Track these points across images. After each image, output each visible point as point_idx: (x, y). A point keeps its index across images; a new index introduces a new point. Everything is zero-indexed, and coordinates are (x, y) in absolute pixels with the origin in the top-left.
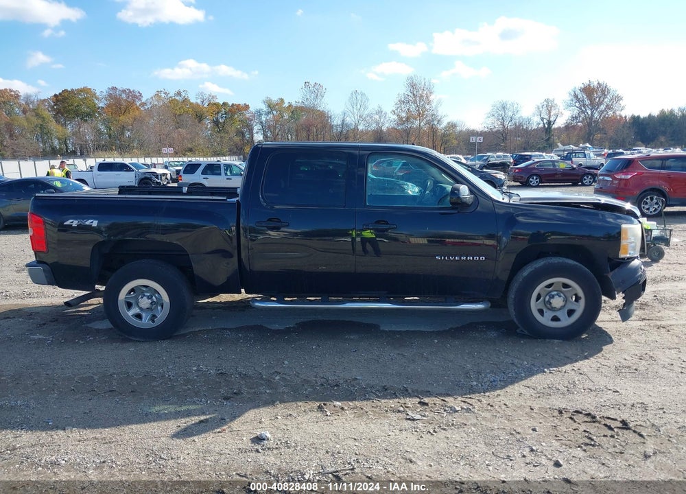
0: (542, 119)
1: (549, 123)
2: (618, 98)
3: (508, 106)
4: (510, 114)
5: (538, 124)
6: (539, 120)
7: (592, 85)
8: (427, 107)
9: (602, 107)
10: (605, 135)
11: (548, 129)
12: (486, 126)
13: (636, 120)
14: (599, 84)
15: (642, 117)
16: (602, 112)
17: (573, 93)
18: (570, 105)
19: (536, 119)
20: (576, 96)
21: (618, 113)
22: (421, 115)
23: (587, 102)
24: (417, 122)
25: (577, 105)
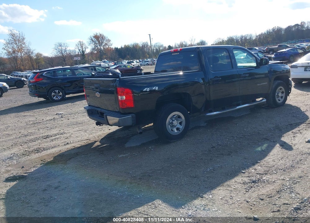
0: (79, 50)
1: (83, 52)
2: (109, 41)
3: (62, 45)
4: (64, 48)
5: (79, 52)
6: (78, 51)
7: (97, 35)
8: (23, 46)
9: (103, 44)
10: (107, 56)
11: (83, 54)
12: (54, 54)
13: (116, 49)
14: (100, 34)
15: (119, 48)
16: (104, 46)
17: (90, 38)
18: (90, 44)
19: (77, 50)
20: (92, 39)
21: (110, 47)
22: (20, 50)
23: (97, 42)
24: (19, 54)
25: (93, 43)
